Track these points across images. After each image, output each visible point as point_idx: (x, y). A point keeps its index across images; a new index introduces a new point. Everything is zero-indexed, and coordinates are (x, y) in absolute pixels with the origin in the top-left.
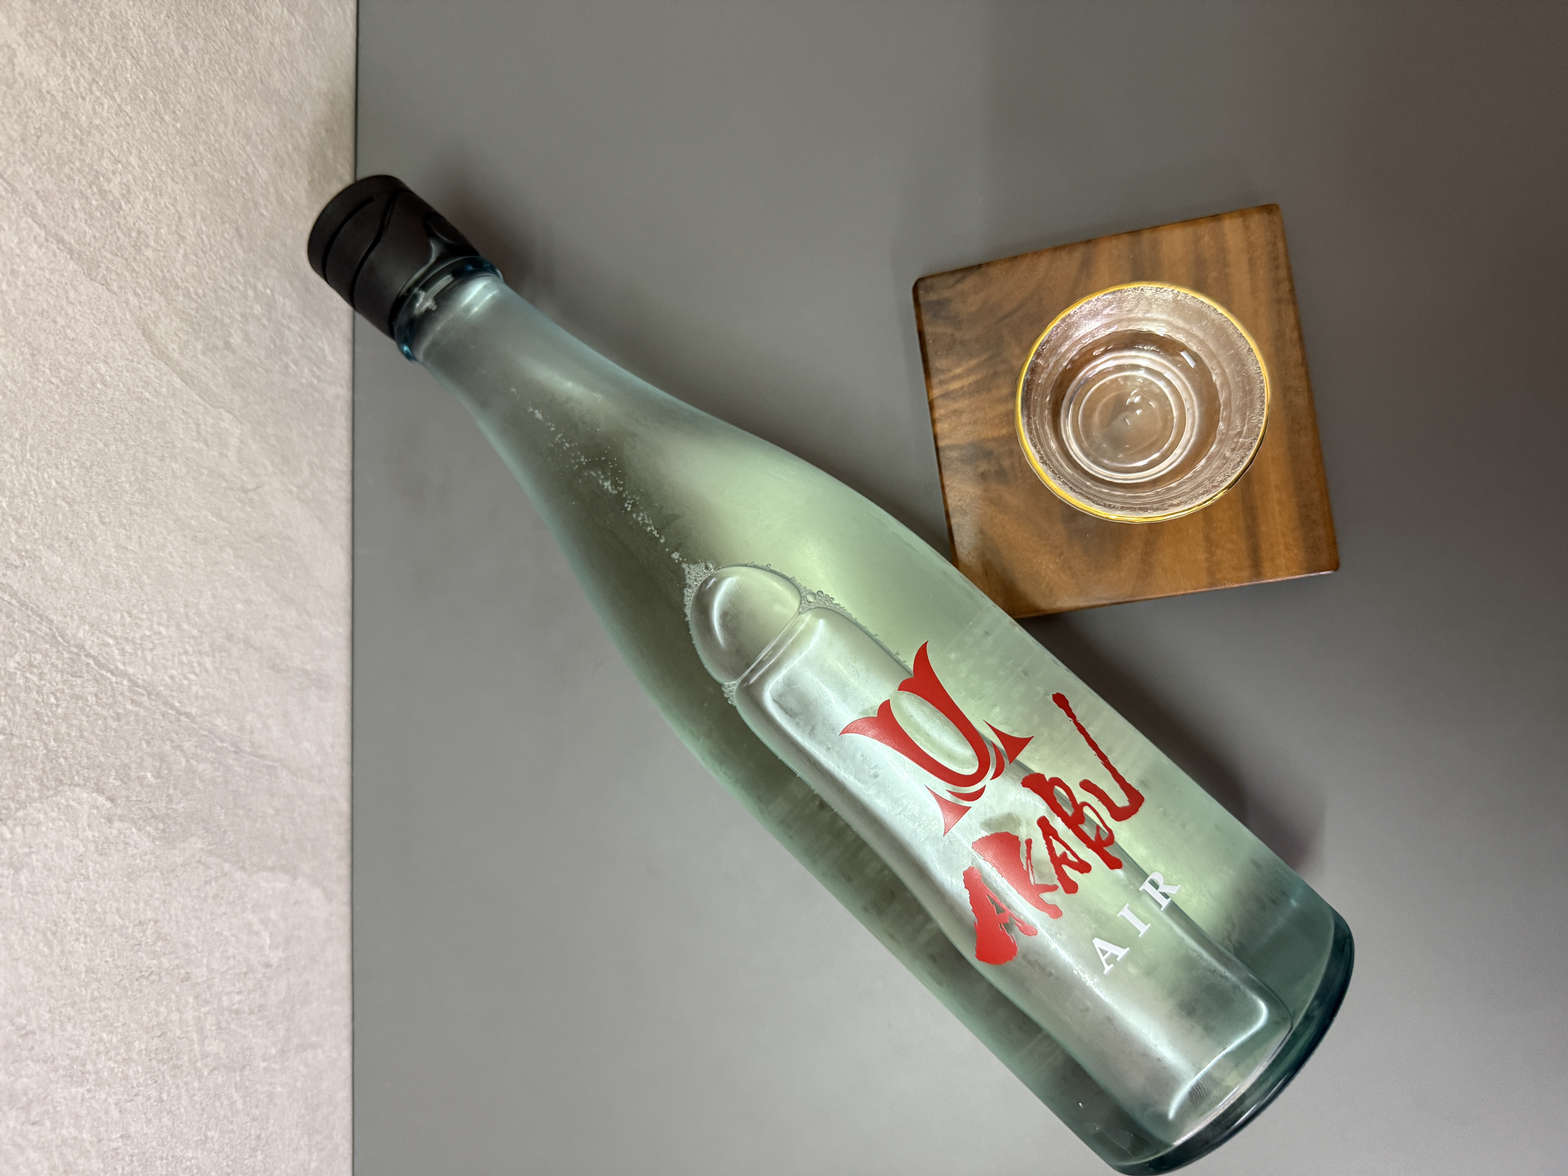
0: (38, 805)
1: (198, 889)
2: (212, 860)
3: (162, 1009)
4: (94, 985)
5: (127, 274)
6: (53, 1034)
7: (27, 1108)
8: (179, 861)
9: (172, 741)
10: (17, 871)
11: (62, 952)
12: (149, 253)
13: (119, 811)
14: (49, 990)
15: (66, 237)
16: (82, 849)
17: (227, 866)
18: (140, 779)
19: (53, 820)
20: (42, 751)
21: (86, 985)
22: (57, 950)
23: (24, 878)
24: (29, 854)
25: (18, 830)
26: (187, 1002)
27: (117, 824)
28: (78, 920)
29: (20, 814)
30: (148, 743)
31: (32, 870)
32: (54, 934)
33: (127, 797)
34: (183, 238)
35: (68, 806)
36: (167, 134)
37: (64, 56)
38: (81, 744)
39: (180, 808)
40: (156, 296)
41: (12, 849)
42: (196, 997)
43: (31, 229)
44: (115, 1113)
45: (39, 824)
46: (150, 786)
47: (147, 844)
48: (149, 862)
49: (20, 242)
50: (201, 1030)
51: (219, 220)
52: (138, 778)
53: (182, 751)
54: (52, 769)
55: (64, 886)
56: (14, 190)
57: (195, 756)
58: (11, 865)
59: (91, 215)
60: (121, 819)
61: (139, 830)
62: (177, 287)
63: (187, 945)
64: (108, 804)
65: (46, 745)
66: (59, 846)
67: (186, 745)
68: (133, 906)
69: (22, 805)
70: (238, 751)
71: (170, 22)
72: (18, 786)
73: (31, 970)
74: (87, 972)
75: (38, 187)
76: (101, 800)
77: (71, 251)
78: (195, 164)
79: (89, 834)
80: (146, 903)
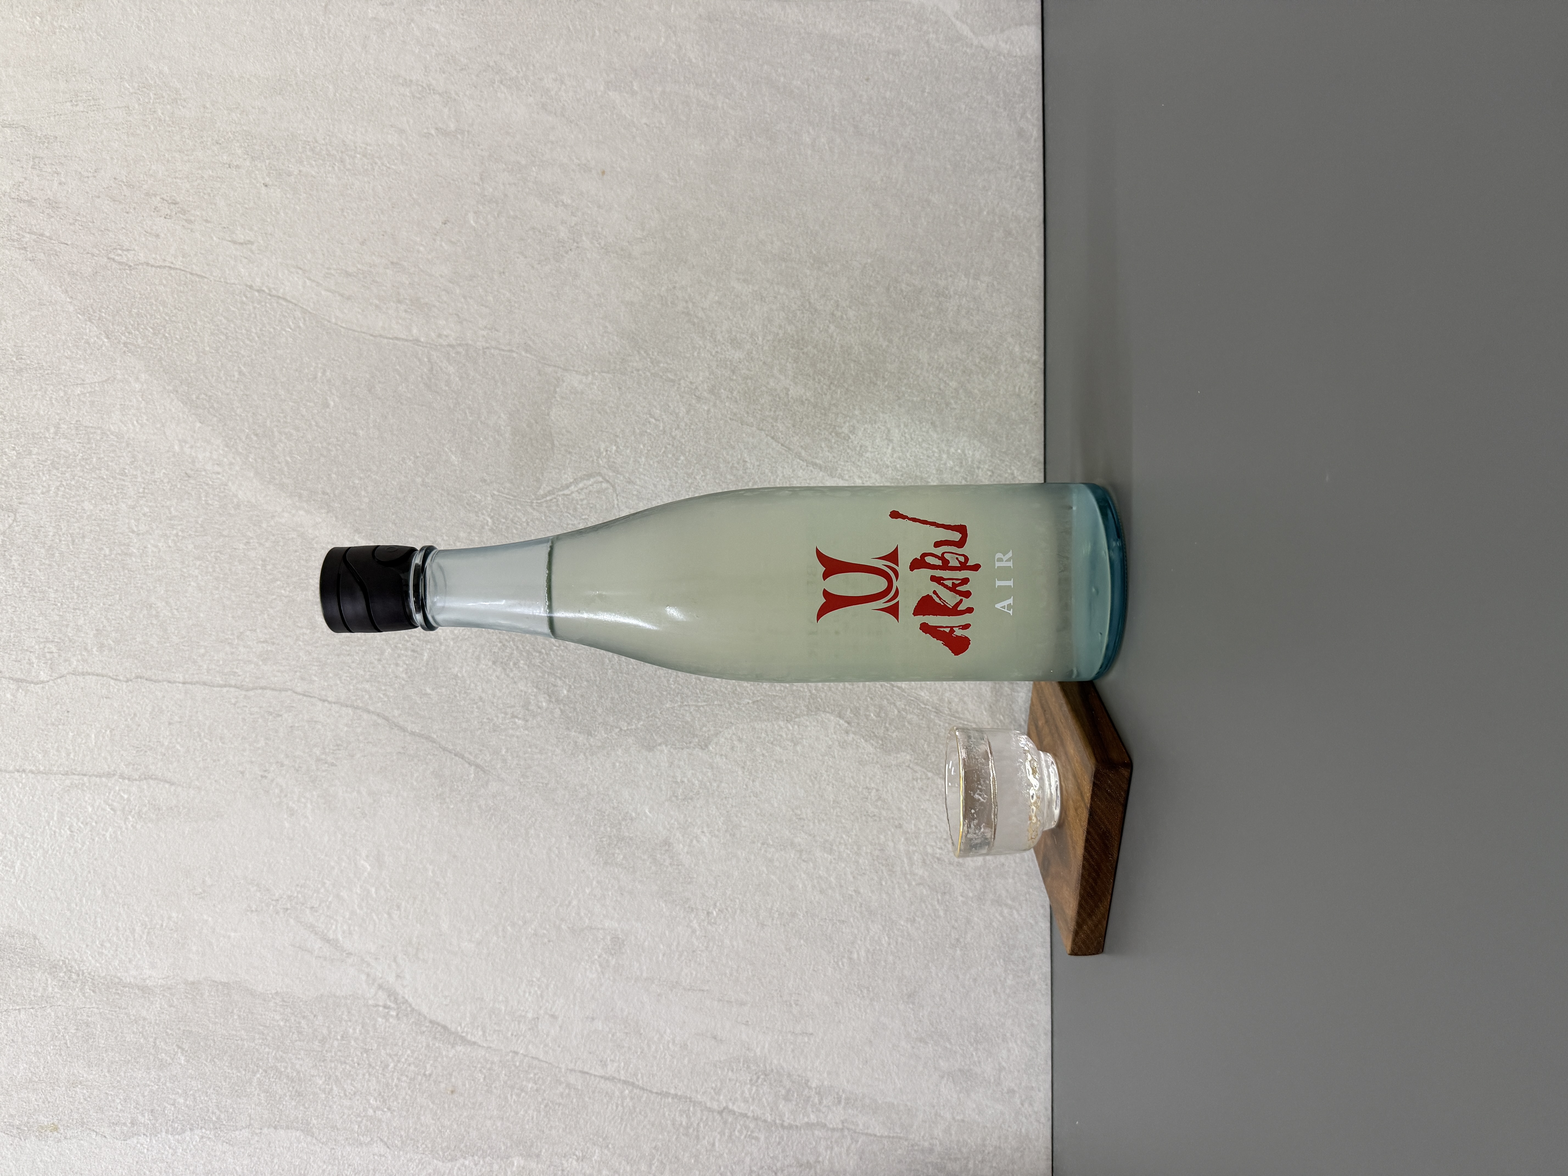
0: (806, 718)
1: (908, 781)
2: (917, 768)
3: (882, 837)
4: (838, 809)
5: (854, 469)
6: (814, 823)
7: (801, 851)
8: (894, 763)
9: (888, 700)
10: (795, 745)
11: (820, 788)
12: (868, 455)
13: (853, 729)
14: (813, 803)
15: (818, 461)
16: (830, 743)
17: (930, 775)
18: (867, 717)
19: (815, 726)
20: (808, 694)
21: (834, 808)
22: (817, 786)
23: (799, 748)
24: (802, 739)
25: (796, 727)
26: (900, 840)
27: (851, 736)
28: (829, 776)
29: (797, 720)
30: (871, 699)
31: (804, 747)
32: (816, 778)
33: (858, 724)
34: (891, 441)
35: (823, 721)
36: (878, 391)
37: (814, 379)
38: (829, 694)
39: (894, 735)
40: (873, 475)
41: (792, 734)
42: (906, 839)
43: (799, 463)
44: (850, 877)
45: (806, 726)
46: (873, 720)
47: (872, 750)
48: (873, 759)
49: (794, 471)
50: (910, 859)
51: (917, 423)
52: (865, 715)
53: (895, 705)
54: (814, 703)
55: (820, 758)
56: (790, 449)
57: (905, 710)
58: (792, 741)
59: (831, 448)
60: (854, 733)
61: (866, 741)
62: (887, 467)
63: (899, 809)
64: (846, 725)
65: (810, 691)
66: (817, 739)
67: (898, 703)
68: (862, 778)
69: (798, 716)
70: (938, 712)
71: (879, 332)
72: (796, 707)
73: (803, 791)
74: (834, 801)
75: (802, 444)
76: (842, 722)
77: (821, 468)
78: (899, 398)
79: (835, 736)
80: (871, 779)
